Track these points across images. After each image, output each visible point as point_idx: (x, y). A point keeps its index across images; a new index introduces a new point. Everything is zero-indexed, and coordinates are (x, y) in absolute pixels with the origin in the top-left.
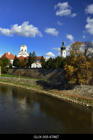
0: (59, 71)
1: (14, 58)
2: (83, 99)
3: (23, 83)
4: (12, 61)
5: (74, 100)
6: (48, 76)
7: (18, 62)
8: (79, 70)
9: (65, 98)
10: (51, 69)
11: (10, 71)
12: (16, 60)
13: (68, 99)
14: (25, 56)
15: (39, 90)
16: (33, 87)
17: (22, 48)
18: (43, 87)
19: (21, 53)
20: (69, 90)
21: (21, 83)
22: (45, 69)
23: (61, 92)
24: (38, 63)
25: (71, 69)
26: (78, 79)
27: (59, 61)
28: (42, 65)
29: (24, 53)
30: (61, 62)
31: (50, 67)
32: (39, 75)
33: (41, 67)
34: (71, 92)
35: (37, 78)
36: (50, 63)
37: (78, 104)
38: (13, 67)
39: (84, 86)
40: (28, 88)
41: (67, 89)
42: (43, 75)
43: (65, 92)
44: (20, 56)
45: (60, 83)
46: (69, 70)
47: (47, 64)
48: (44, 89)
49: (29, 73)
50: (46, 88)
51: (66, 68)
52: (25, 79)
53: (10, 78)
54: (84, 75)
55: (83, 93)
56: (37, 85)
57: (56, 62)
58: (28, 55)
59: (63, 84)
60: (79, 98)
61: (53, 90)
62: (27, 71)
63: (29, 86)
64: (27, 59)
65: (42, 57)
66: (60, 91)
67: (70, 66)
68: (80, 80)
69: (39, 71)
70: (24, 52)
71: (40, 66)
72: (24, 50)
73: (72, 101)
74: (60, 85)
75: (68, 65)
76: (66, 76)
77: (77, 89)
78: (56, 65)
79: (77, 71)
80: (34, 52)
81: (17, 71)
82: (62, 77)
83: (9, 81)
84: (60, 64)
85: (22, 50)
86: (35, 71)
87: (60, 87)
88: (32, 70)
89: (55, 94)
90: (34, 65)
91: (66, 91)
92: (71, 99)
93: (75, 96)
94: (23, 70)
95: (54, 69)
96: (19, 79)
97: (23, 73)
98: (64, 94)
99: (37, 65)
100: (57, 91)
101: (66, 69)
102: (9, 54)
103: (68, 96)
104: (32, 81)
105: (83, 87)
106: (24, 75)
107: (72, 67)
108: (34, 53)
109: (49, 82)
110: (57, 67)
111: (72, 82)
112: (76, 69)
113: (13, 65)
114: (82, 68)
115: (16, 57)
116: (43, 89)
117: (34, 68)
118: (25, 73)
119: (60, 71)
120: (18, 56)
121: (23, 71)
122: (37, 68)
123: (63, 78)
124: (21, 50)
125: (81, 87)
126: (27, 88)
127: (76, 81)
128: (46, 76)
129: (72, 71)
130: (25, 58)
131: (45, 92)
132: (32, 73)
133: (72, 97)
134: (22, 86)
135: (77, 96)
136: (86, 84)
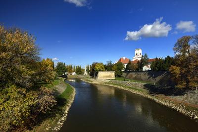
1: (128, 62)
2: (193, 108)
3: (131, 86)
4: (125, 65)
5: (181, 109)
6: (158, 79)
7: (130, 66)
10: (160, 72)
11: (124, 74)
12: (130, 63)
13: (174, 107)
15: (145, 94)
16: (139, 90)
17: (136, 52)
18: (149, 91)
20: (178, 95)
21: (129, 86)
22: (154, 72)
25: (177, 70)
27: (169, 62)
31: (159, 69)
32: (149, 78)
33: (151, 69)
34: (180, 99)
36: (159, 65)
40: (134, 92)
41: (176, 95)
42: (152, 78)
43: (172, 98)
44: (135, 59)
45: (169, 87)
46: (174, 71)
47: (156, 66)
49: (139, 76)
50: (152, 92)
52: (133, 83)
55: (197, 100)
56: (144, 89)
57: (165, 63)
60: (188, 107)
61: (159, 95)
63: (135, 89)
66: (167, 97)
69: (149, 74)
70: (138, 56)
73: (178, 109)
74: (169, 89)
75: (173, 66)
77: (189, 95)
79: (185, 72)
80: (146, 55)
81: (129, 74)
83: (119, 85)
85: (137, 54)
87: (167, 92)
88: (142, 73)
89: (160, 100)
90: (145, 68)
91: (175, 97)
93: (184, 103)
94: (134, 73)
95: (163, 71)
96: (129, 82)
97: (134, 76)
98: (170, 100)
99: (148, 67)
100: (163, 96)
101: (170, 70)
102: (124, 58)
103: (175, 103)
104: (140, 84)
106: (135, 79)
109: (157, 86)
111: (180, 86)
115: (130, 61)
116: (149, 94)
118: (136, 77)
120: (133, 60)
122: (148, 71)
125: (194, 93)
129: (178, 73)
130: (138, 62)
131: (150, 97)
132: (142, 76)
133: (179, 105)
134: (129, 90)
135: (186, 104)
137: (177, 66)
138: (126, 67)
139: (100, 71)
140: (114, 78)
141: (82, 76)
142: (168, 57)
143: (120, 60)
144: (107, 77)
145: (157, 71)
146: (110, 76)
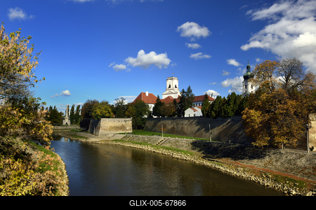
0: (234, 122)
1: (155, 101)
2: (285, 179)
3: (168, 145)
4: (152, 106)
5: (265, 180)
6: (216, 131)
7: (161, 108)
8: (274, 119)
9: (246, 175)
10: (219, 119)
11: (149, 124)
12: (159, 103)
13: (253, 178)
14: (175, 97)
15: (196, 158)
16: (185, 153)
17: (169, 82)
18: (203, 153)
19: (167, 92)
20: (255, 158)
21: (165, 145)
22: (208, 119)
23: (240, 162)
24: (196, 108)
25: (256, 116)
26: (272, 136)
27: (235, 102)
28: (203, 112)
29: (172, 91)
30: (238, 103)
31: (218, 114)
32: (199, 130)
33: (202, 115)
34: (260, 164)
35: (195, 137)
36: (217, 106)
37: (273, 189)
38: (154, 117)
39: (289, 150)
40: (176, 155)
41: (252, 157)
42: (205, 130)
43: (246, 163)
44: (167, 96)
45: (237, 145)
46: (253, 118)
47: (212, 109)
48: (206, 157)
49: (180, 126)
50: (209, 155)
51: (246, 114)
52: (172, 139)
53: (146, 137)
54: (285, 129)
55: (286, 165)
56: (193, 149)
57: (229, 105)
59: (242, 148)
60: (276, 176)
61: (224, 160)
62: (177, 124)
63: (178, 151)
64: (179, 101)
65: (206, 96)
66: (238, 162)
67: (252, 112)
68: (278, 139)
69: (198, 123)
70: (172, 89)
71: (199, 113)
72: (173, 86)
73: (261, 181)
74: (237, 148)
75: (249, 109)
76: (247, 130)
77: (273, 156)
78: (229, 109)
79: (269, 120)
80: (189, 88)
81: (160, 123)
82: (240, 133)
83: (145, 143)
84: (236, 108)
85: (170, 87)
86: (191, 124)
87: (237, 154)
88: (186, 122)
89: (225, 166)
90: (189, 113)
91: (250, 162)
92: (259, 177)
93: (267, 171)
94: (170, 121)
95: (225, 117)
96: (163, 138)
97: (170, 127)
98: (244, 168)
99: (195, 111)
100: (230, 161)
101: (244, 116)
102: (147, 95)
103: (253, 171)
104: (185, 142)
105: (287, 153)
106: (172, 132)
107: (258, 113)
108: (189, 91)
109: (216, 144)
110: (231, 114)
111: (261, 143)
112: (267, 117)
113: (154, 114)
114: (280, 113)
115: (158, 99)
116: (203, 158)
117: (189, 118)
118: (173, 128)
119: (238, 122)
120: (163, 97)
121: (169, 124)
122: (195, 118)
123: (244, 134)
124: (168, 86)
125: (280, 153)
126: (174, 156)
127: (269, 142)
128: (210, 132)
129: (258, 121)
130: (175, 100)
131: (207, 163)
132: (186, 127)
133: (260, 174)
134: (166, 152)
135: (271, 172)
136: (291, 147)
137: (256, 110)
138: (151, 110)
139: (104, 117)
140: (131, 131)
141: (60, 127)
142: (233, 94)
143: (140, 96)
144: (117, 128)
145: (215, 118)
146: (123, 128)
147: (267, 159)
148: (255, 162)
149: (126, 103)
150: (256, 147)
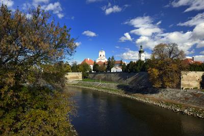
0: (140, 75)
1: (93, 63)
2: (171, 103)
3: (104, 87)
4: (92, 66)
5: (162, 104)
6: (130, 80)
7: (98, 68)
8: (165, 73)
9: (151, 102)
12: (96, 65)
13: (155, 103)
14: (103, 61)
15: (121, 94)
16: (115, 91)
17: (100, 53)
18: (125, 91)
19: (99, 58)
21: (102, 87)
22: (126, 73)
24: (117, 68)
25: (156, 72)
26: (163, 82)
27: (141, 65)
28: (122, 69)
31: (131, 71)
32: (119, 80)
33: (122, 71)
34: (157, 96)
35: (118, 82)
36: (131, 67)
37: (167, 109)
38: (93, 72)
39: (171, 89)
40: (110, 92)
42: (124, 79)
43: (149, 95)
44: (99, 61)
46: (154, 73)
47: (128, 68)
48: (127, 93)
49: (109, 77)
52: (106, 84)
53: (91, 83)
54: (170, 78)
55: (171, 97)
56: (119, 89)
57: (138, 66)
58: (106, 60)
59: (146, 88)
60: (167, 102)
61: (137, 94)
63: (111, 90)
64: (107, 63)
65: (121, 61)
66: (145, 95)
67: (154, 70)
68: (167, 84)
69: (120, 76)
70: (102, 57)
71: (120, 70)
72: (102, 55)
73: (159, 105)
74: (143, 88)
75: (152, 68)
77: (163, 92)
78: (138, 68)
79: (162, 74)
81: (97, 75)
82: (144, 80)
83: (91, 86)
84: (141, 68)
86: (115, 76)
87: (144, 91)
89: (139, 97)
90: (113, 70)
91: (151, 95)
92: (158, 103)
93: (162, 100)
94: (103, 74)
95: (135, 72)
96: (100, 83)
97: (103, 77)
98: (149, 98)
99: (117, 69)
100: (140, 95)
101: (149, 72)
102: (89, 60)
103: (154, 99)
106: (105, 80)
107: (157, 70)
108: (113, 58)
109: (131, 86)
110: (139, 70)
111: (157, 85)
112: (161, 72)
113: (93, 70)
114: (169, 71)
115: (95, 62)
117: (114, 73)
118: (105, 78)
119: (143, 74)
120: (97, 61)
122: (117, 72)
123: (146, 81)
124: (100, 55)
125: (167, 91)
127: (162, 85)
128: (128, 79)
129: (157, 74)
130: (104, 63)
131: (128, 96)
132: (113, 77)
134: (104, 91)
135: (164, 100)
136: (173, 88)
137: (156, 68)
143: (85, 60)
145: (129, 73)
146: (77, 77)
147: (160, 93)
148: (154, 95)
149: (78, 64)
150: (155, 88)
